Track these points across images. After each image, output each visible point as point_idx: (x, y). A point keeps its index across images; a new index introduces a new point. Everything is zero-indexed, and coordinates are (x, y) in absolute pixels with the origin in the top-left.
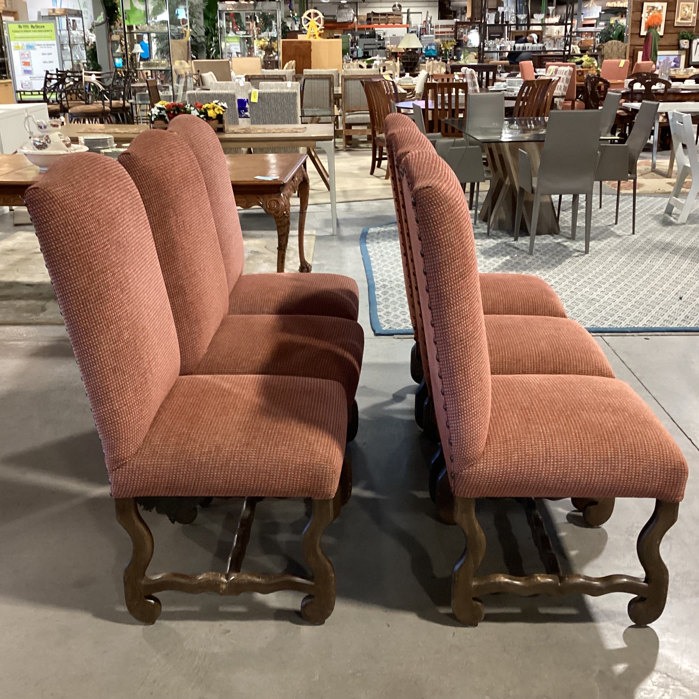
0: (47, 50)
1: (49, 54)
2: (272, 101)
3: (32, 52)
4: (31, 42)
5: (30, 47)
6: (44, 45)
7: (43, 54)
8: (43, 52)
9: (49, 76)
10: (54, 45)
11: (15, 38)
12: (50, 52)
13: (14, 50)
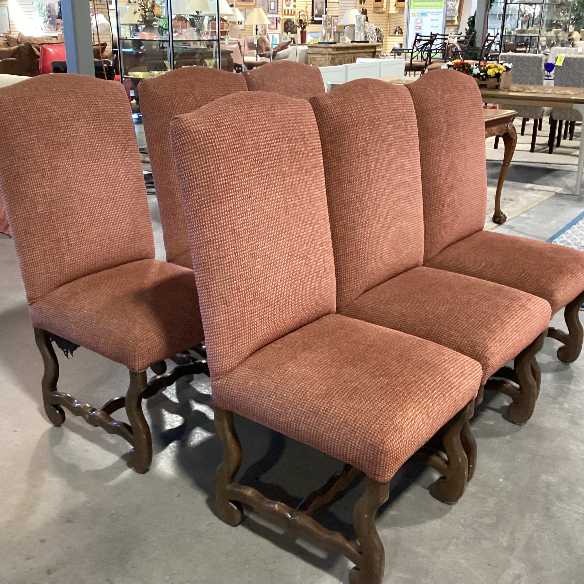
0: (435, 17)
1: (437, 20)
2: (577, 66)
3: (424, 17)
4: (425, 11)
5: (424, 14)
6: (434, 12)
7: (432, 20)
8: (433, 19)
9: (418, 38)
10: (441, 12)
11: (414, 6)
12: (437, 19)
13: (412, 16)
